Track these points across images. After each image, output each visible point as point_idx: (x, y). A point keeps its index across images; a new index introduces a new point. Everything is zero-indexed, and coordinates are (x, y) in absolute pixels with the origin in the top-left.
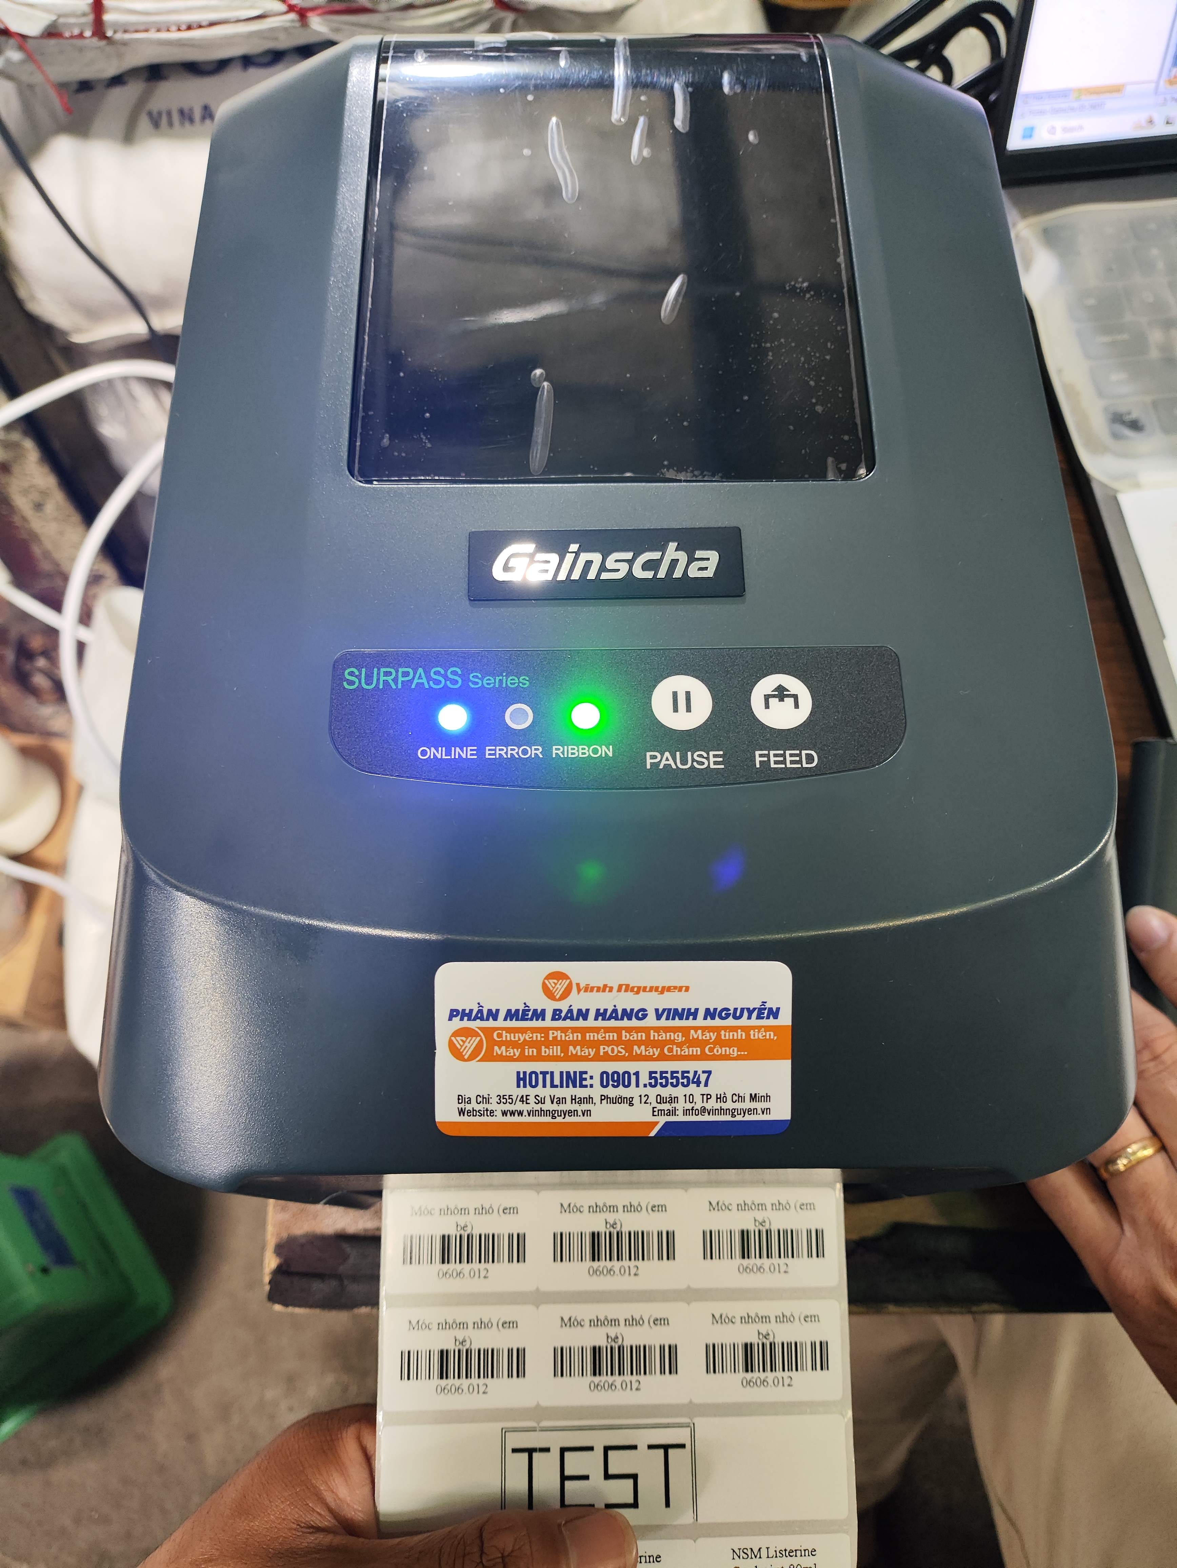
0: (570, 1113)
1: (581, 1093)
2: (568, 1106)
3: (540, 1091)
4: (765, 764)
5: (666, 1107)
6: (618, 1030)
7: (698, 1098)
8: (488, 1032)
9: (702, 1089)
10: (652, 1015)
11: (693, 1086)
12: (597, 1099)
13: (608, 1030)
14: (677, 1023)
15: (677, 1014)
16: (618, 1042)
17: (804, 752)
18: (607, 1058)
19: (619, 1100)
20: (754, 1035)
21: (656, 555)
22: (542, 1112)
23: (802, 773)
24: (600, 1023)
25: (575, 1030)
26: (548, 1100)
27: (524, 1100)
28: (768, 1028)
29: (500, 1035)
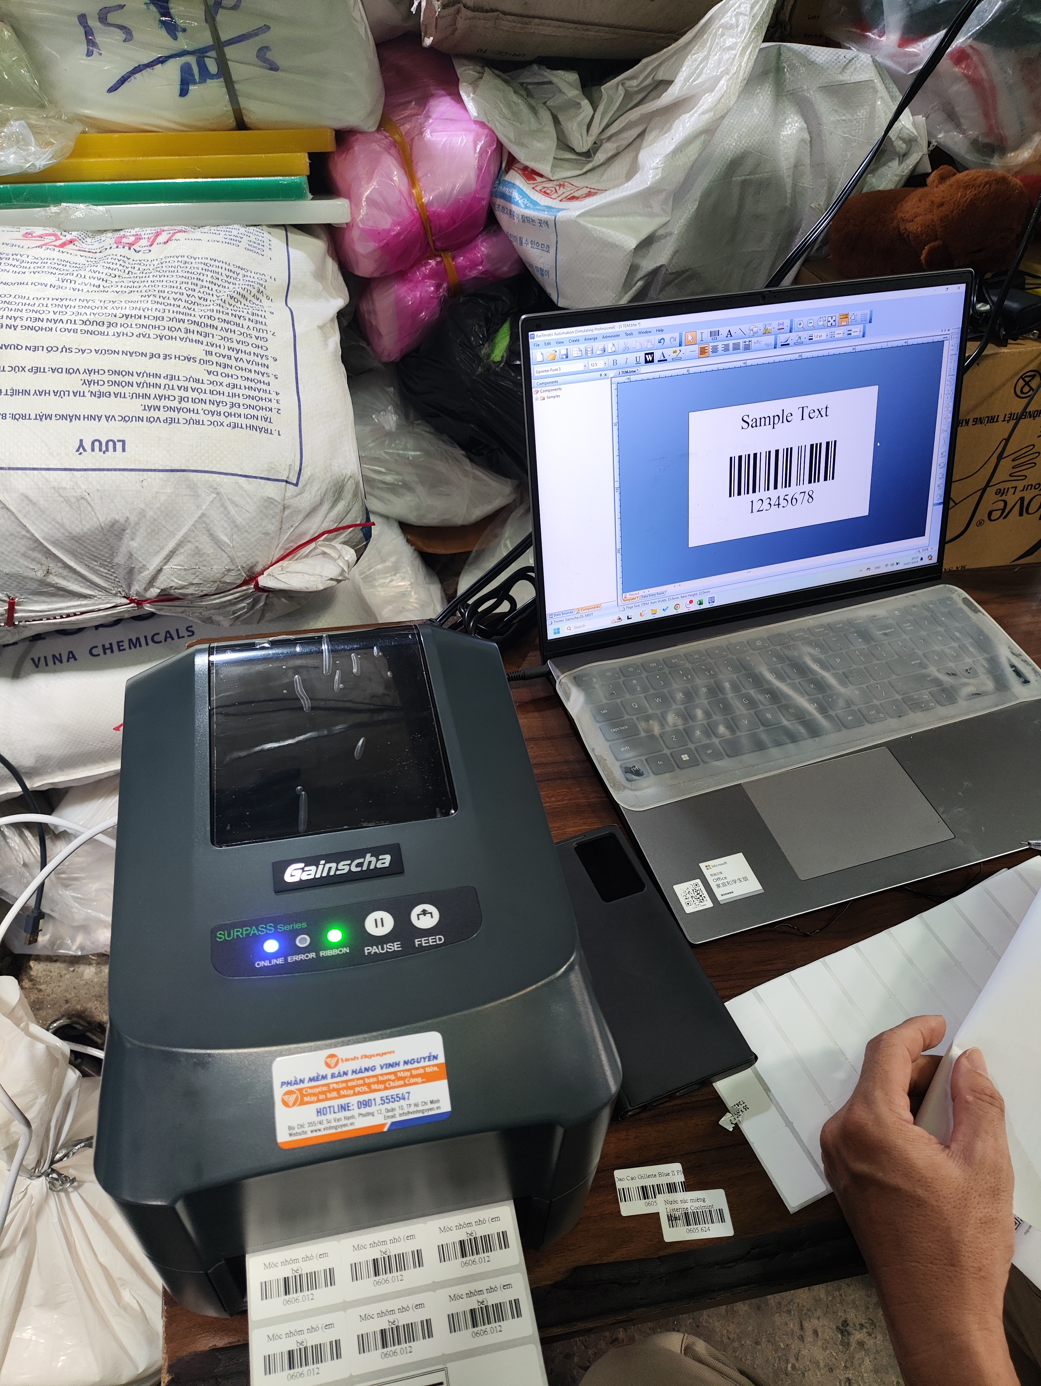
0: (344, 1125)
1: (348, 1114)
2: (343, 1122)
3: (329, 1116)
4: (420, 945)
5: (390, 1114)
6: (362, 1078)
7: (405, 1107)
8: (300, 1090)
9: (407, 1102)
10: (378, 1068)
11: (402, 1101)
12: (356, 1116)
13: (358, 1079)
14: (391, 1070)
15: (391, 1065)
16: (364, 1084)
17: (437, 937)
18: (360, 1093)
19: (368, 1114)
20: (428, 1070)
21: (361, 860)
22: (331, 1128)
23: (437, 946)
24: (355, 1076)
25: (342, 1082)
26: (333, 1121)
27: (321, 1123)
28: (434, 1066)
29: (306, 1091)
